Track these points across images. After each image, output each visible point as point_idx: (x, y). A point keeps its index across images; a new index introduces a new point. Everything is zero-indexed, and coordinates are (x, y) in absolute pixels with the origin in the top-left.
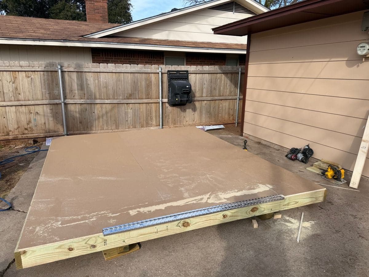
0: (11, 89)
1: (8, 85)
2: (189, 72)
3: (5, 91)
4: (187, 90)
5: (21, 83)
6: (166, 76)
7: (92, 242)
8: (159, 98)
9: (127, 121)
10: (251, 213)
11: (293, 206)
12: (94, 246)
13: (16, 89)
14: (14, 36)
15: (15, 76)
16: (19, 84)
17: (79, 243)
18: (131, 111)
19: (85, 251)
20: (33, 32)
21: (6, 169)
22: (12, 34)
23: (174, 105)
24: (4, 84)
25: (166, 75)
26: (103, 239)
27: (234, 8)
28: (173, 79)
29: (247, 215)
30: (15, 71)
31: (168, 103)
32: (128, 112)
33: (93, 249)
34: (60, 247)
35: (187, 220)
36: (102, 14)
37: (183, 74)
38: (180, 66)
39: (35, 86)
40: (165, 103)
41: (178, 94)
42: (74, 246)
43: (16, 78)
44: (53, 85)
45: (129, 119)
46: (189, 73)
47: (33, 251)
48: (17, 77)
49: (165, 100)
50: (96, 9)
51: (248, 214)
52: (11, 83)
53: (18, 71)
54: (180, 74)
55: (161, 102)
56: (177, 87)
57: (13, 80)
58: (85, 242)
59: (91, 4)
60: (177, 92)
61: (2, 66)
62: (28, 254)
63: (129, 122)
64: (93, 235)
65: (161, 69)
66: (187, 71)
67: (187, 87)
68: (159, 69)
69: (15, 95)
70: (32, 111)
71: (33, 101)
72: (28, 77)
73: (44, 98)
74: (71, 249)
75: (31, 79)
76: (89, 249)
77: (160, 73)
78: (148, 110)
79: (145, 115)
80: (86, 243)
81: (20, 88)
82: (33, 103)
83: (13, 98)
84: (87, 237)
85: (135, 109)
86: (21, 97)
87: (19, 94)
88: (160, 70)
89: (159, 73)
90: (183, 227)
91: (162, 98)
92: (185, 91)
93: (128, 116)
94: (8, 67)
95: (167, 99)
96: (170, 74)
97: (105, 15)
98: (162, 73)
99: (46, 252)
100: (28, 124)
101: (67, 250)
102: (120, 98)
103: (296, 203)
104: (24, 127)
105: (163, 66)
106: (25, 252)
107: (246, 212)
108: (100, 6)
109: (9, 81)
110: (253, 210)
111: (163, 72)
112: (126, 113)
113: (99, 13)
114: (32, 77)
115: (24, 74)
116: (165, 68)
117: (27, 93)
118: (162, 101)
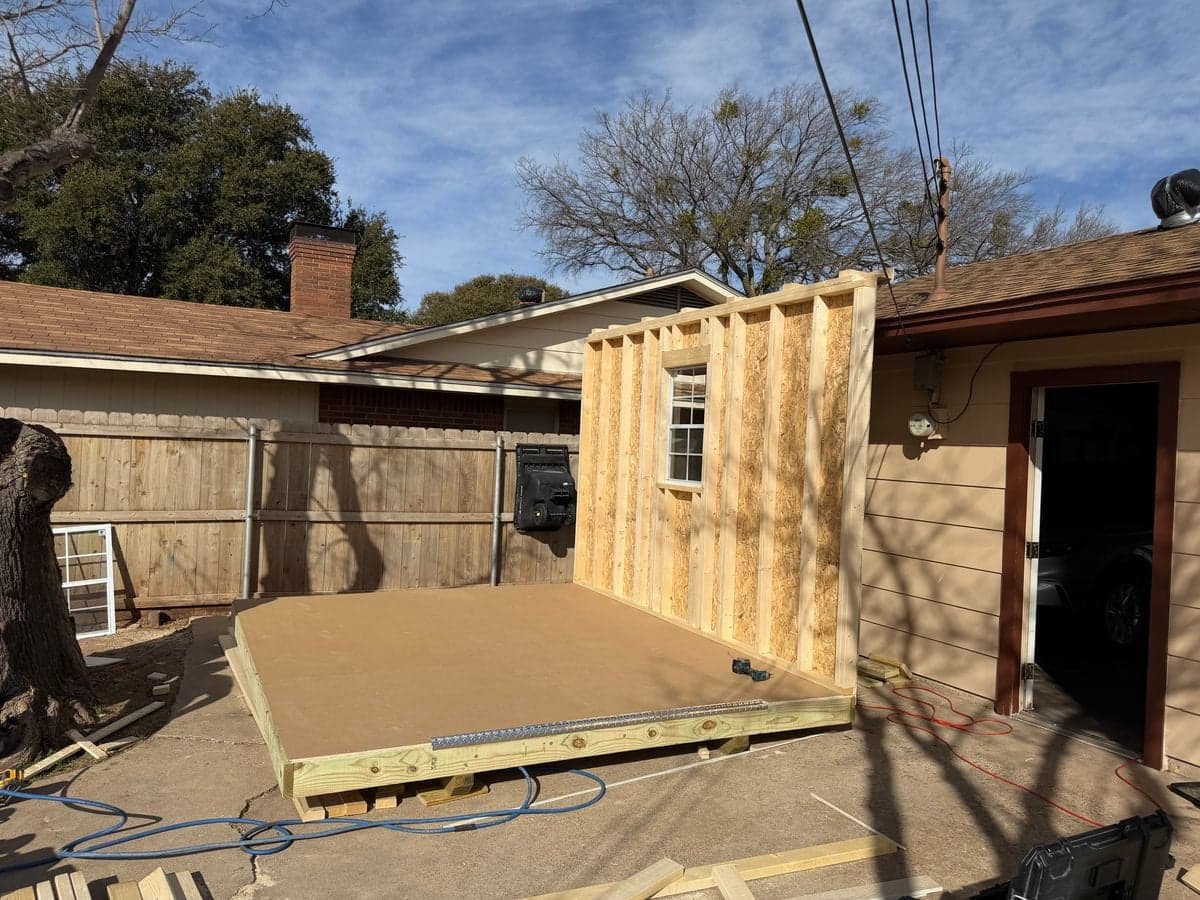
0: (125, 481)
1: (120, 472)
2: (570, 450)
3: (109, 485)
4: (564, 493)
5: (152, 468)
6: (511, 458)
7: (410, 760)
8: (492, 511)
9: (406, 568)
10: (703, 731)
11: (787, 725)
12: (414, 769)
13: (139, 480)
14: (135, 351)
15: (140, 449)
16: (148, 468)
17: (390, 760)
18: (419, 542)
19: (399, 778)
20: (178, 342)
21: (132, 670)
22: (130, 344)
23: (529, 529)
24: (110, 470)
25: (514, 454)
26: (431, 755)
27: (679, 300)
28: (532, 464)
29: (695, 736)
30: (143, 438)
31: (514, 522)
32: (410, 543)
33: (412, 774)
34: (358, 763)
35: (582, 735)
36: (336, 290)
37: (554, 453)
38: (546, 435)
39: (184, 476)
40: (507, 522)
41: (542, 502)
42: (381, 764)
43: (144, 453)
44: (229, 472)
45: (412, 565)
46: (572, 453)
47: (315, 766)
48: (147, 451)
49: (508, 516)
50: (322, 279)
51: (697, 732)
52: (128, 466)
53: (151, 438)
54: (549, 453)
55: (496, 521)
56: (539, 483)
57: (134, 459)
58: (399, 758)
59: (308, 264)
60: (539, 495)
61: (115, 425)
62: (305, 769)
63: (411, 571)
64: (415, 746)
65: (503, 442)
66: (565, 447)
67: (566, 484)
68: (496, 440)
69: (132, 496)
70: (166, 539)
71: (173, 513)
72: (173, 453)
73: (202, 505)
74: (375, 770)
75: (180, 457)
76: (405, 773)
77: (498, 450)
78: (461, 541)
79: (452, 551)
80: (401, 761)
81: (147, 481)
82: (172, 516)
83: (126, 502)
84: (405, 748)
85: (429, 538)
86: (148, 501)
87: (144, 493)
88: (499, 443)
89: (495, 450)
90: (572, 748)
91: (501, 510)
92: (559, 493)
93: (408, 555)
94: (128, 426)
95: (513, 514)
96: (524, 452)
97: (343, 294)
98: (504, 452)
99: (332, 771)
100: (152, 570)
101: (368, 771)
102: (395, 507)
103: (792, 721)
104: (140, 577)
105: (506, 435)
106: (301, 766)
107: (693, 730)
108: (332, 271)
109: (123, 461)
110: (707, 726)
111: (506, 448)
112: (406, 548)
113: (327, 288)
114: (183, 452)
115: (163, 444)
116: (511, 439)
117: (164, 492)
118: (499, 519)
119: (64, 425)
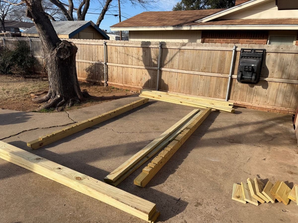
2: (267, 51)
3: (133, 59)
5: (141, 55)
8: (229, 74)
13: (138, 58)
18: (203, 82)
24: (133, 55)
25: (240, 53)
28: (245, 57)
30: (139, 47)
31: (237, 79)
32: (200, 82)
39: (147, 57)
40: (234, 79)
45: (200, 88)
48: (140, 51)
52: (136, 54)
55: (230, 77)
65: (236, 48)
68: (233, 47)
70: (143, 73)
72: (144, 51)
73: (150, 65)
78: (217, 83)
79: (214, 87)
83: (136, 63)
85: (206, 81)
87: (139, 61)
89: (232, 51)
92: (247, 69)
93: (199, 85)
95: (237, 76)
96: (243, 52)
98: (236, 52)
102: (197, 70)
104: (139, 81)
119: (125, 44)
